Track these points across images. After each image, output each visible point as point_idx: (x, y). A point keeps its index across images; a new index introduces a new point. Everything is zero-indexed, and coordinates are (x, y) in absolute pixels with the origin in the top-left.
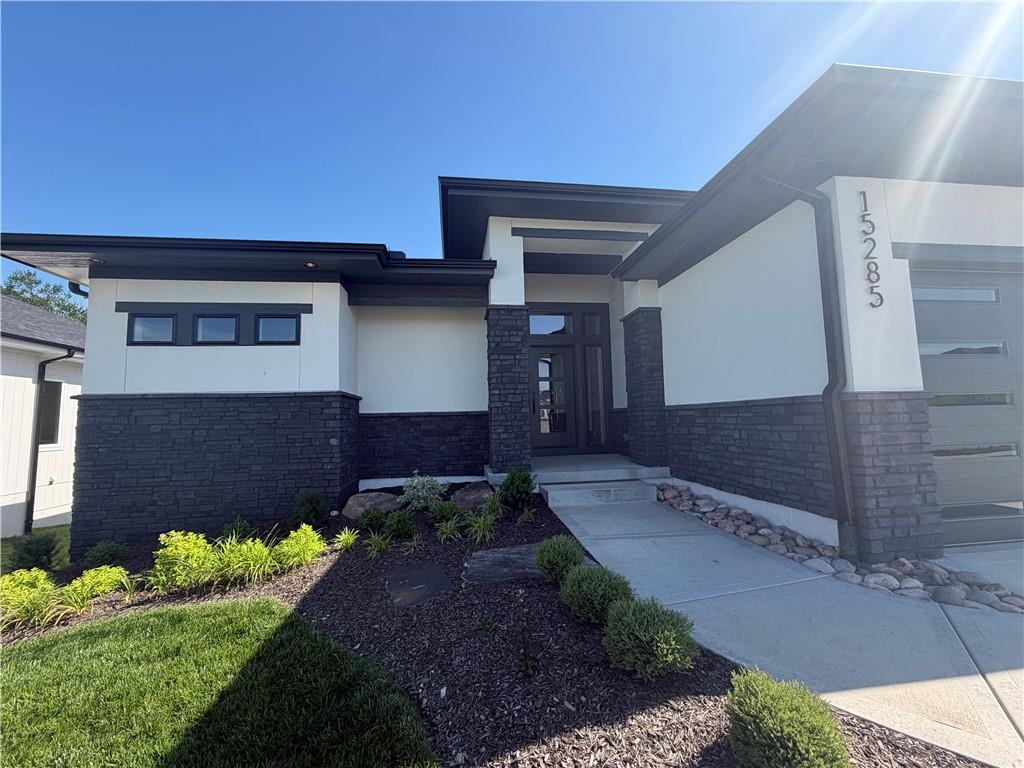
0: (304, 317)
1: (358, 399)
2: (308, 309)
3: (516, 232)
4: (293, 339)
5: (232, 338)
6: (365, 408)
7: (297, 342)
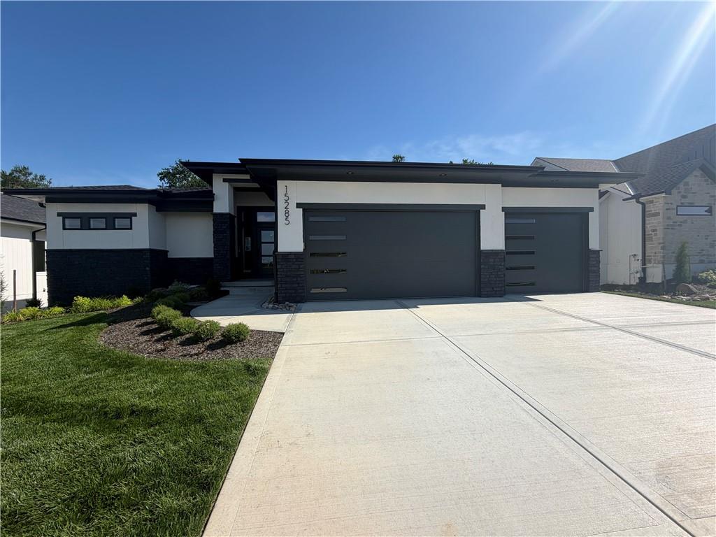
0: (133, 218)
1: (167, 251)
2: (135, 215)
3: (225, 180)
4: (129, 227)
5: (104, 227)
6: (170, 256)
7: (131, 229)
